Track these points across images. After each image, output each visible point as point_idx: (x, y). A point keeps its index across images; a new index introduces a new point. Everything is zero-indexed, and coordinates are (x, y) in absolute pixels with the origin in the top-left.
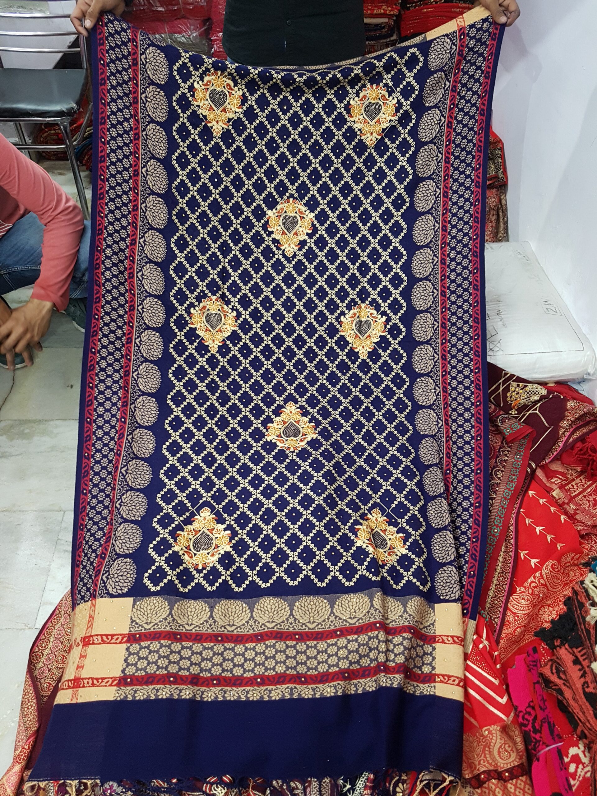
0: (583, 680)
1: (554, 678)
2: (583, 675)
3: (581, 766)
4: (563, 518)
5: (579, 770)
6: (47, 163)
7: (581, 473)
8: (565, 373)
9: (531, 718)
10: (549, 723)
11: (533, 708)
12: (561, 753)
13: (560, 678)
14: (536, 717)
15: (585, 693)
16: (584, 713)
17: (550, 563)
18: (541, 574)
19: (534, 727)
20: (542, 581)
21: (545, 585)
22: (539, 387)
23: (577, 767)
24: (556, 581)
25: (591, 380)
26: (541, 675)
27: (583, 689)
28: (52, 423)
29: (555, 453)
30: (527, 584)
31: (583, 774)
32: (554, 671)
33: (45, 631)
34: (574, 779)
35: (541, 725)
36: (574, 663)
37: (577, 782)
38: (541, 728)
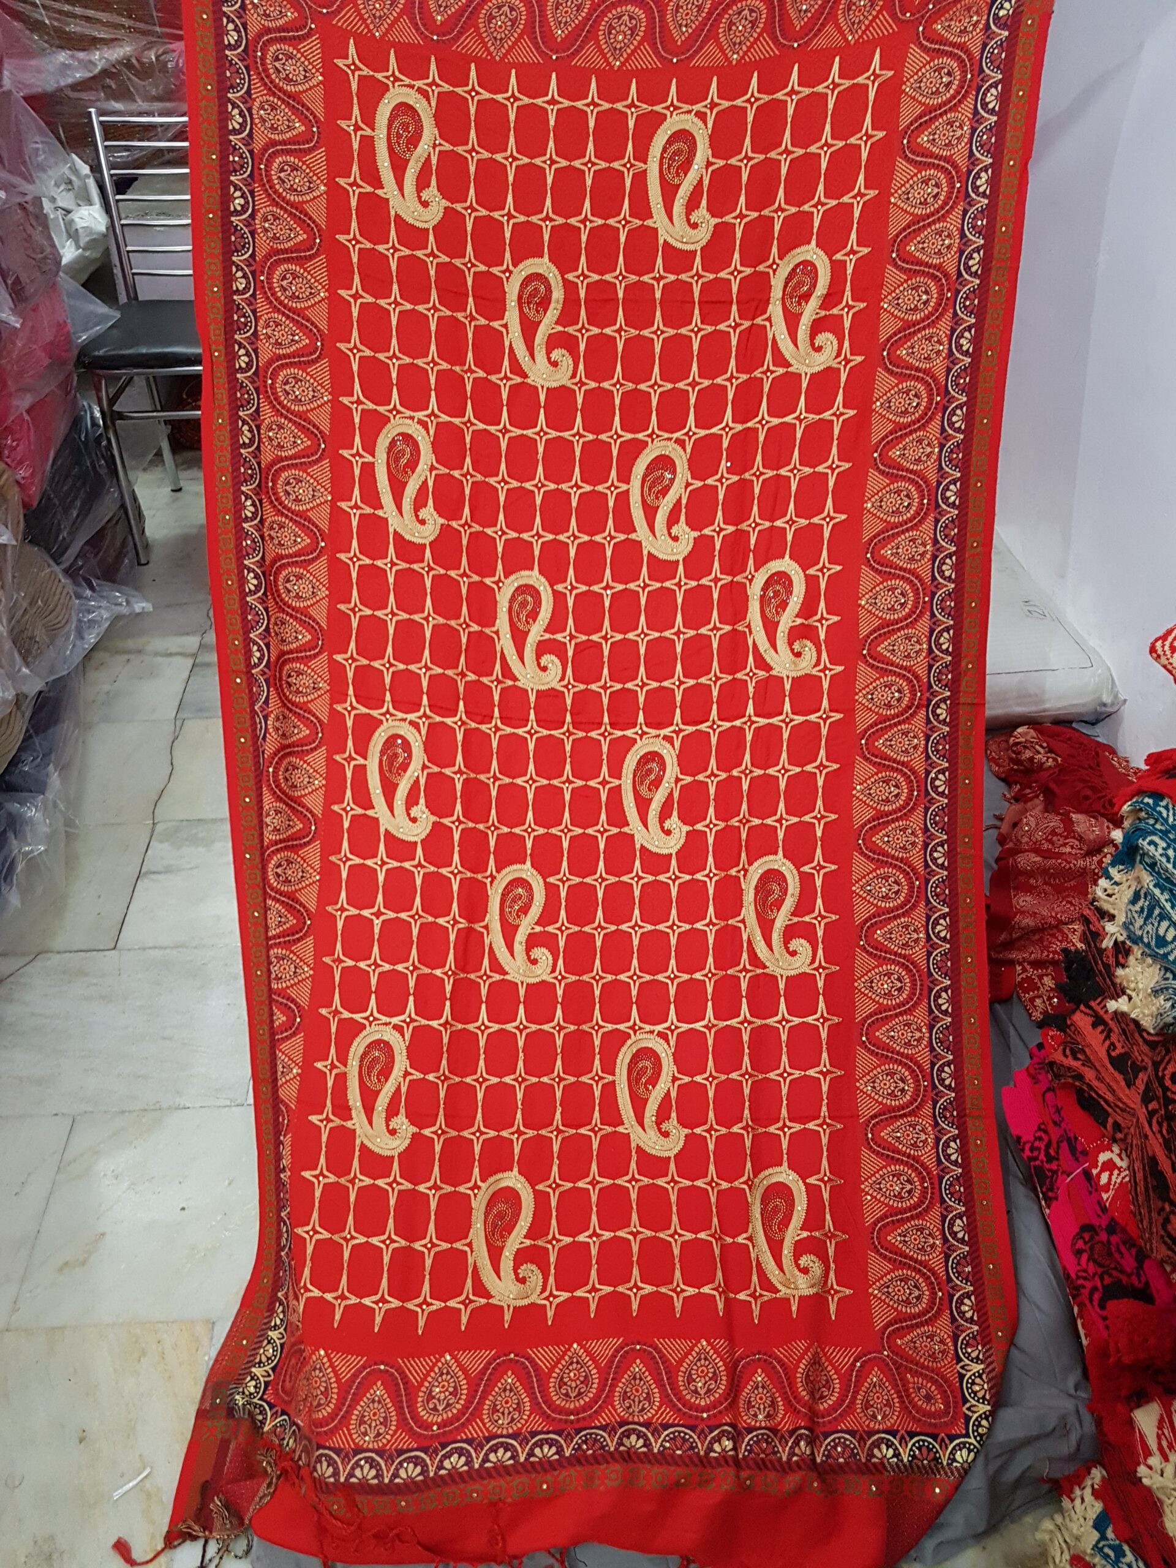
0: (1107, 1043)
1: (1069, 1062)
2: (1108, 1037)
3: (1116, 1172)
5: (1114, 1178)
8: (1065, 703)
9: (1041, 1145)
10: (1069, 1140)
11: (1045, 1132)
12: (1087, 1173)
13: (1076, 1059)
14: (1049, 1145)
15: (1112, 1060)
16: (1113, 1092)
19: (1047, 1154)
23: (1111, 1175)
25: (1110, 715)
26: (1051, 1064)
27: (1109, 1055)
31: (1119, 1181)
32: (1068, 1052)
34: (1107, 1191)
35: (1058, 1147)
36: (1094, 1025)
37: (1111, 1193)
38: (1057, 1153)
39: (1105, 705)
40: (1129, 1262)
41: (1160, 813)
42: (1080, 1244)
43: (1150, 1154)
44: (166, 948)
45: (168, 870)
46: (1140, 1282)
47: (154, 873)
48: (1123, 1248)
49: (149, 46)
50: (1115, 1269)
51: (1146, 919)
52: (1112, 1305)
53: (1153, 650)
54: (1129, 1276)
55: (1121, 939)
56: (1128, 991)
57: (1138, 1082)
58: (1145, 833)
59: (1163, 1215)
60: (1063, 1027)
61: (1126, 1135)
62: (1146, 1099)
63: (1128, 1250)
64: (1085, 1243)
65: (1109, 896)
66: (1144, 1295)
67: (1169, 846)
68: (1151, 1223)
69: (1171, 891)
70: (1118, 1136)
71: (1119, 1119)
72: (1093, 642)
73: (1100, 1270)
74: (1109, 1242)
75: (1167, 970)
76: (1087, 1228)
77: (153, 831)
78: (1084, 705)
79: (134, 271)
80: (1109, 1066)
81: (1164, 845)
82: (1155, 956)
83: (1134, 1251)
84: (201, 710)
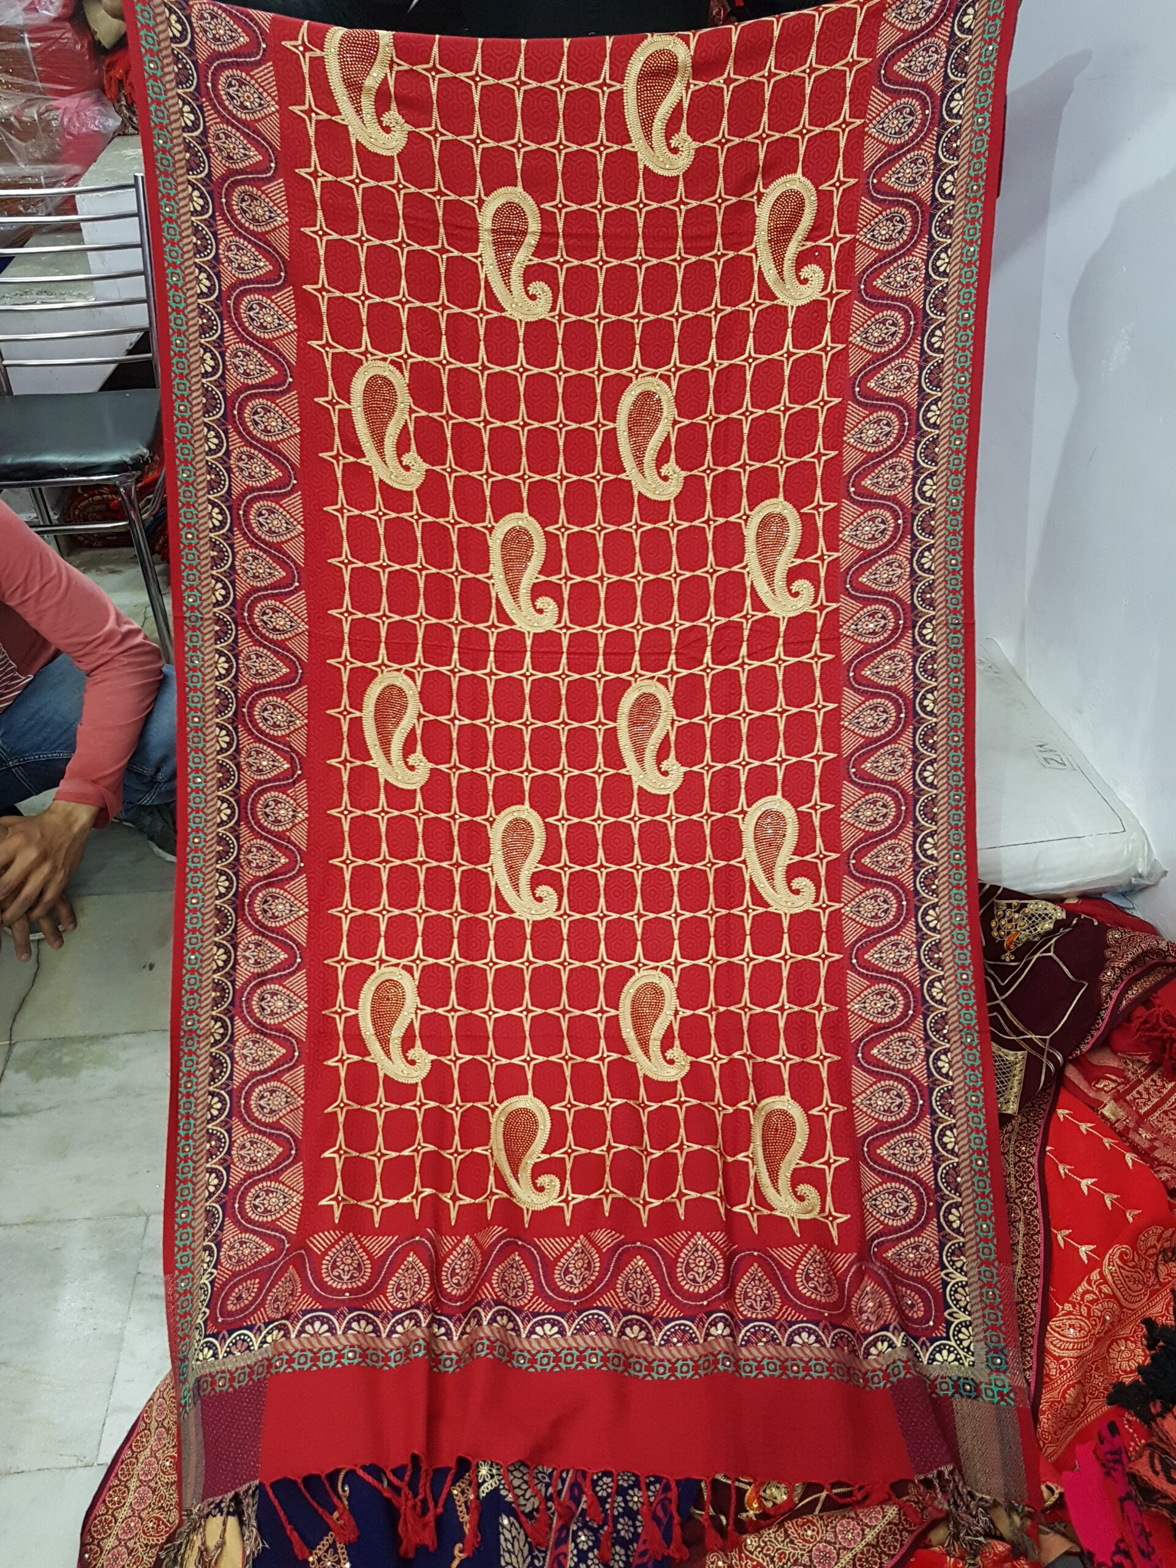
4: (1129, 1157)
6: (87, 554)
7: (1153, 1067)
8: (1094, 876)
17: (1116, 1250)
18: (1101, 1274)
20: (1105, 1289)
21: (1114, 1296)
22: (1050, 906)
24: (1135, 1287)
25: (1147, 887)
26: (1133, 1477)
28: (115, 1040)
29: (1097, 1034)
30: (1076, 1297)
33: (118, 1469)
39: (1141, 876)
44: (11, 1226)
45: (23, 1112)
47: (7, 1116)
49: (30, 103)
77: (8, 1055)
78: (1116, 877)
79: (5, 362)
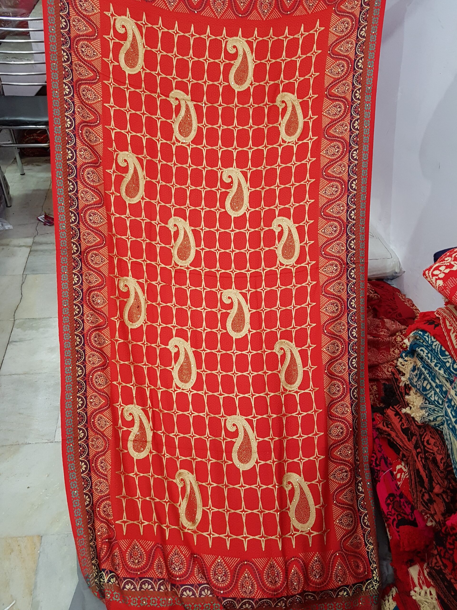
0: (401, 423)
1: (385, 428)
2: (401, 420)
3: (403, 474)
8: (382, 272)
9: (373, 459)
10: (384, 458)
11: (375, 454)
12: (391, 472)
13: (388, 427)
14: (376, 459)
15: (403, 430)
16: (403, 442)
19: (376, 463)
23: (401, 475)
25: (398, 277)
26: (378, 429)
27: (401, 428)
31: (404, 477)
32: (385, 425)
34: (400, 481)
35: (380, 461)
36: (396, 415)
37: (401, 482)
38: (380, 463)
39: (396, 273)
40: (408, 510)
41: (425, 339)
42: (389, 501)
43: (417, 468)
44: (20, 374)
45: (21, 341)
46: (412, 518)
47: (15, 342)
48: (405, 504)
50: (403, 513)
51: (418, 379)
52: (401, 527)
53: (424, 274)
54: (408, 515)
55: (407, 383)
56: (410, 405)
57: (413, 440)
58: (419, 346)
59: (422, 493)
60: (383, 413)
61: (407, 459)
62: (416, 447)
63: (408, 505)
64: (391, 501)
65: (403, 365)
66: (414, 523)
67: (429, 353)
68: (417, 496)
69: (429, 370)
70: (404, 459)
71: (404, 452)
72: (392, 247)
73: (397, 513)
74: (400, 501)
75: (426, 399)
76: (391, 495)
77: (14, 324)
78: (388, 273)
79: (2, 83)
80: (401, 432)
81: (427, 352)
82: (422, 394)
83: (410, 506)
84: (33, 271)
